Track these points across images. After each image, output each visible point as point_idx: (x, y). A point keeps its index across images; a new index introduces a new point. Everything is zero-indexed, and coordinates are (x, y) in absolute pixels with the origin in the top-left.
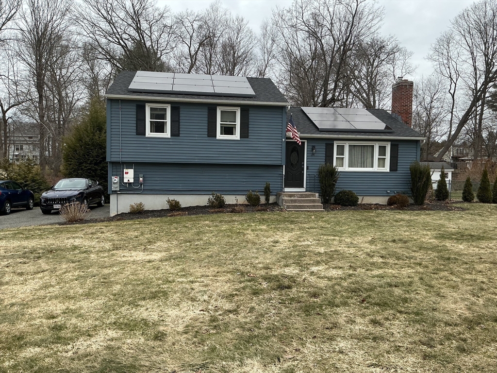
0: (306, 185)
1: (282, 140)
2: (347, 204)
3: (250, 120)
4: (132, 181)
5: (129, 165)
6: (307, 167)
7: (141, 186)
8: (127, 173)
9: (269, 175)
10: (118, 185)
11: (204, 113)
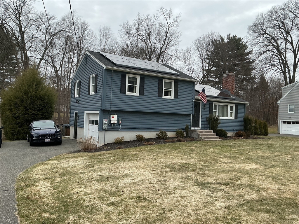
0: (201, 126)
1: (193, 100)
2: (224, 136)
3: (179, 88)
4: (116, 122)
5: (114, 112)
6: (202, 116)
7: (120, 126)
8: (113, 117)
9: (184, 120)
10: (106, 125)
11: (156, 82)
